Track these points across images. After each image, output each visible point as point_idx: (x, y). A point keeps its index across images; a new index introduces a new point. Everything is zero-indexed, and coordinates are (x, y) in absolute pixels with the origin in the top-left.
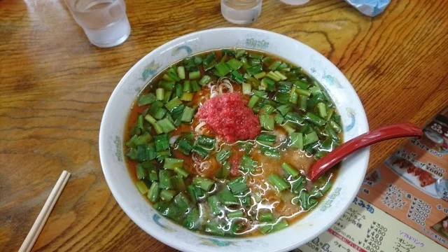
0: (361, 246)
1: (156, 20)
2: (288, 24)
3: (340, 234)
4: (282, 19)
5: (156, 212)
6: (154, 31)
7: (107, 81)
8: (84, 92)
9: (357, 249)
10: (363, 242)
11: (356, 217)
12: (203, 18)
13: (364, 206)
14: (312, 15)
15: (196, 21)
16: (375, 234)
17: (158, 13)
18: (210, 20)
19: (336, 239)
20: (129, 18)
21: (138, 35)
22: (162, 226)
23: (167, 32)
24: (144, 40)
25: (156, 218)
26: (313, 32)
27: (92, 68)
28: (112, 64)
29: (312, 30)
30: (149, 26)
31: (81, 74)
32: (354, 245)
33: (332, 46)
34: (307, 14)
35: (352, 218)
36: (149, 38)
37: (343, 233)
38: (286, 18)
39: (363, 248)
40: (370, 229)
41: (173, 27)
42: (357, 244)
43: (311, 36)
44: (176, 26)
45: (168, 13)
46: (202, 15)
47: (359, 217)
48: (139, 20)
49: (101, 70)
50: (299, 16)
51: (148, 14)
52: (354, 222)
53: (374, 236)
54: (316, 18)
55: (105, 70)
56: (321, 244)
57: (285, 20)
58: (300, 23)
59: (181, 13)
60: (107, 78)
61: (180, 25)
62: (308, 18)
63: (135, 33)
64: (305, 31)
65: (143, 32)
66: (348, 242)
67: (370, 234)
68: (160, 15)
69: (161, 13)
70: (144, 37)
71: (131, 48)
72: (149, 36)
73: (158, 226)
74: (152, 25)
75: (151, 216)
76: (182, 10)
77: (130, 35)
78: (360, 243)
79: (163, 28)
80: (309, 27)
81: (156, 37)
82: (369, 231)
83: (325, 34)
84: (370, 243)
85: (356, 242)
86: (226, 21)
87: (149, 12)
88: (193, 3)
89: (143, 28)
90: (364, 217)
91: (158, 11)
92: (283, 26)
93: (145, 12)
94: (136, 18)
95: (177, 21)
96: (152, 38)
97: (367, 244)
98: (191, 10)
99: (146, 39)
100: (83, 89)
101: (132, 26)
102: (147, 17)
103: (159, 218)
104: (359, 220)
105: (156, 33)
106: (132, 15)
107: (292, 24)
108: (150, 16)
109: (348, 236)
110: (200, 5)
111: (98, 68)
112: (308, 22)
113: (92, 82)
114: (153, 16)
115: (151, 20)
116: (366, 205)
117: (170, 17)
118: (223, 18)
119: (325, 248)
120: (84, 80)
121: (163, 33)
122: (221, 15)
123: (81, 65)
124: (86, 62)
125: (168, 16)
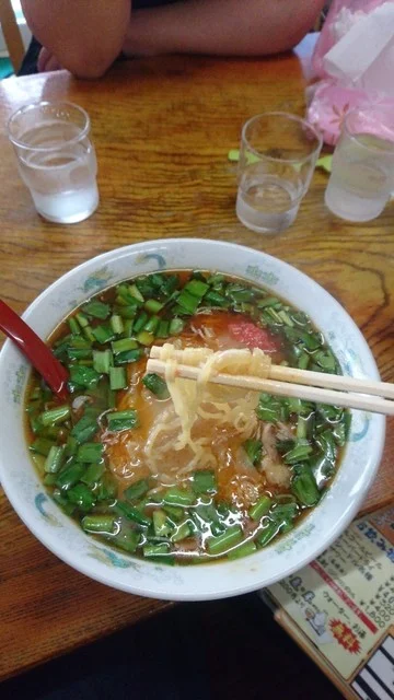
0: (362, 608)
1: (139, 197)
2: (330, 248)
3: (336, 582)
4: (324, 238)
5: (43, 490)
6: (131, 214)
7: (43, 272)
8: (7, 281)
9: (356, 612)
10: (368, 604)
11: (367, 562)
12: (208, 210)
13: (384, 549)
14: (370, 242)
15: (196, 212)
16: (389, 596)
17: (145, 188)
18: (216, 216)
19: (326, 588)
20: (99, 185)
21: (107, 214)
22: (44, 514)
23: (148, 219)
24: (113, 225)
25: (39, 499)
26: (364, 269)
27: (29, 249)
28: (59, 249)
29: (362, 266)
30: (126, 204)
31: (10, 253)
32: (351, 605)
33: (387, 297)
34: (364, 239)
35: (361, 563)
36: (120, 223)
37: (341, 582)
38: (330, 238)
39: (365, 613)
40: (384, 586)
41: (160, 214)
42: (358, 605)
43: (359, 274)
44: (164, 214)
45: (159, 190)
46: (206, 205)
47: (372, 563)
48: (114, 192)
49: (40, 255)
50: (351, 238)
51: (129, 185)
52: (362, 569)
53: (387, 599)
54: (376, 248)
55: (45, 255)
56: (303, 589)
57: (327, 241)
58: (349, 250)
59: (177, 196)
60: (44, 269)
61: (171, 214)
62: (363, 245)
63: (104, 211)
64: (353, 265)
65: (116, 211)
66: (344, 598)
67: (381, 594)
68: (146, 192)
69: (148, 188)
70: (114, 220)
71: (90, 232)
72: (121, 220)
73: (38, 512)
74: (131, 204)
75: (34, 495)
76: (181, 190)
77: (96, 212)
78: (362, 603)
79: (146, 212)
80: (359, 259)
81: (131, 224)
82: (380, 589)
83: (381, 276)
84: (377, 608)
85: (356, 601)
86: (239, 222)
87: (132, 183)
88: (198, 184)
89: (118, 205)
90: (379, 565)
91: (145, 185)
92: (321, 249)
93: (125, 182)
94: (111, 189)
95: (168, 206)
96: (126, 223)
97: (372, 608)
98: (192, 193)
99: (116, 223)
100: (6, 277)
101: (102, 198)
102: (126, 190)
103: (44, 499)
104: (371, 568)
105: (134, 217)
106: (106, 181)
107: (335, 248)
108: (131, 190)
109: (347, 588)
110: (208, 190)
111: (37, 250)
112: (361, 251)
113: (21, 269)
114: (136, 191)
115: (131, 196)
116: (387, 549)
117: (158, 199)
118: (236, 216)
119: (308, 597)
120: (12, 263)
121: (142, 219)
122: (235, 212)
123: (13, 240)
124: (22, 238)
125: (157, 196)
